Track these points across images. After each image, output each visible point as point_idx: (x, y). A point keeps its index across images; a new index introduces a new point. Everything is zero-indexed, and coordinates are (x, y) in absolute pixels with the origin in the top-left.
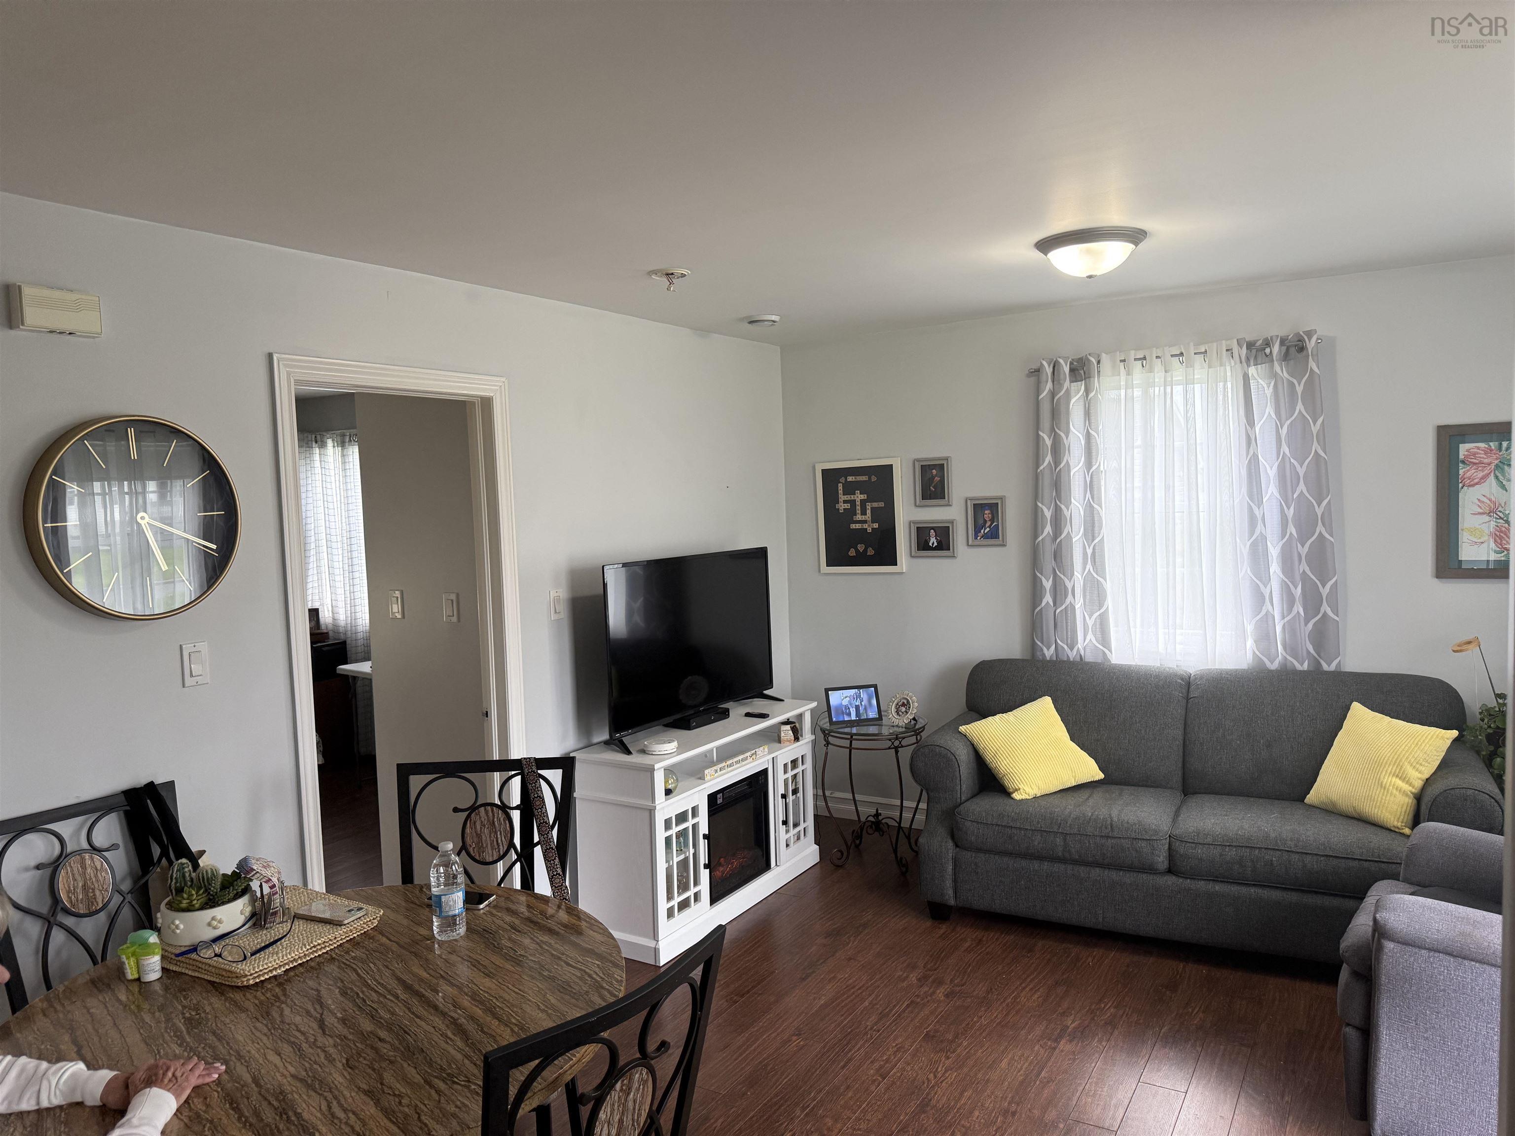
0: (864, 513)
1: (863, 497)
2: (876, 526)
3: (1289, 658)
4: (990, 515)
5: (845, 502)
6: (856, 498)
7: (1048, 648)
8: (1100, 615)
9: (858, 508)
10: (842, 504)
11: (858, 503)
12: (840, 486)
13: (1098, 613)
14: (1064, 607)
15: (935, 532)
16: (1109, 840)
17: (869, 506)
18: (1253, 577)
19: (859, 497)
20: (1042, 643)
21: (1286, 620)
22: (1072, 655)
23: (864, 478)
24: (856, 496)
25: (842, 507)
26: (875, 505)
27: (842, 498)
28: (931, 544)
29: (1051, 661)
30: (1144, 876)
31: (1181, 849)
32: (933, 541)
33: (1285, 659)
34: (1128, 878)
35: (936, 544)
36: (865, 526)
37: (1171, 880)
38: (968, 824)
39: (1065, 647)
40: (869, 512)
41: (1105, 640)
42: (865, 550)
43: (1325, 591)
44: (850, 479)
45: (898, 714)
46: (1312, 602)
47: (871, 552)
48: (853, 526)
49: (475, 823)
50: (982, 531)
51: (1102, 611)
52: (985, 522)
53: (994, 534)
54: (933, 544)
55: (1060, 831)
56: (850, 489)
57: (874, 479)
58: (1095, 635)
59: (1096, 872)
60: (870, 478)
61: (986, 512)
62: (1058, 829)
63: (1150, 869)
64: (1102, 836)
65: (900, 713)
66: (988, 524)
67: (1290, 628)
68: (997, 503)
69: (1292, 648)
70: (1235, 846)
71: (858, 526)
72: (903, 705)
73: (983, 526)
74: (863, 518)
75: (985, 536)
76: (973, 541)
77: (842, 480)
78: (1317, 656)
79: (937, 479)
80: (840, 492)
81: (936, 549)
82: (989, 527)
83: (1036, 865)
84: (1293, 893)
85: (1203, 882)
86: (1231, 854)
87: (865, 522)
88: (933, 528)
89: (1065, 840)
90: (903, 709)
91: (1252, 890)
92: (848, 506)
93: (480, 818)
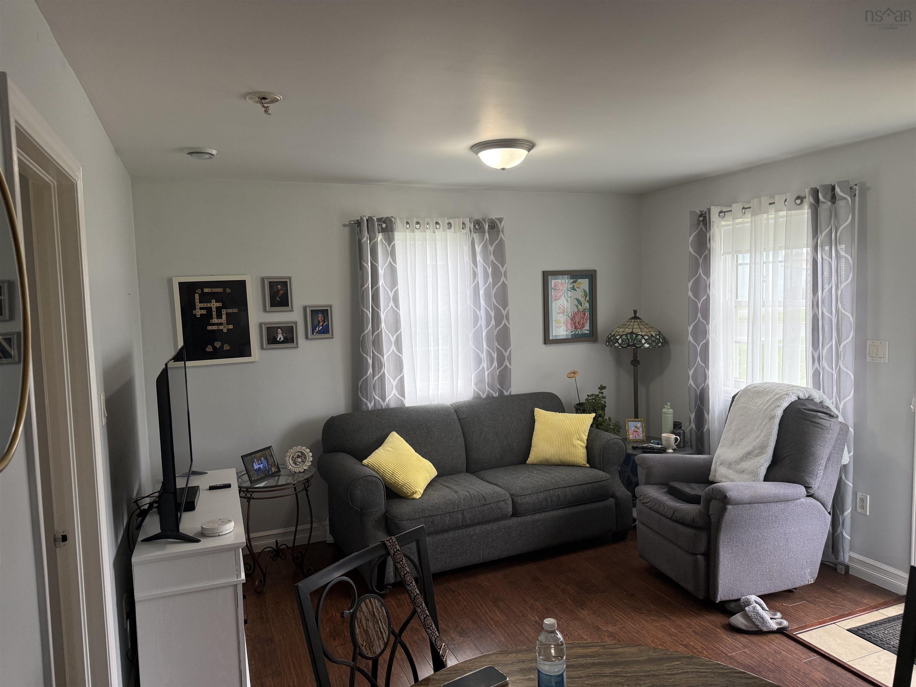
0: (219, 316)
1: (219, 305)
2: (231, 327)
3: (490, 391)
4: (322, 318)
5: (201, 309)
6: (212, 305)
7: (370, 403)
8: (401, 378)
9: (214, 313)
10: (199, 310)
11: (214, 310)
12: (197, 296)
13: (399, 377)
14: (380, 375)
15: (282, 330)
16: (486, 506)
17: (224, 312)
18: (475, 349)
19: (214, 305)
20: (367, 399)
21: (489, 371)
22: (384, 405)
23: (220, 290)
24: (212, 304)
25: (198, 313)
26: (230, 311)
27: (198, 305)
28: (278, 339)
29: (372, 411)
30: (502, 522)
31: (519, 500)
32: (280, 337)
33: (489, 391)
34: (494, 526)
35: (282, 339)
36: (221, 327)
37: (515, 520)
38: (404, 523)
39: (380, 400)
40: (224, 316)
41: (402, 393)
42: (222, 346)
43: (506, 354)
44: (206, 290)
45: (296, 464)
46: (501, 359)
47: (226, 347)
48: (210, 328)
49: (361, 620)
50: (317, 329)
51: (401, 375)
52: (319, 322)
53: (326, 330)
54: (280, 339)
55: (460, 509)
56: (205, 298)
57: (228, 290)
58: (397, 390)
59: (478, 528)
60: (225, 290)
61: (320, 315)
62: (458, 509)
63: (504, 517)
64: (482, 505)
65: (298, 463)
66: (321, 323)
67: (491, 375)
68: (328, 310)
69: (491, 386)
70: (542, 492)
71: (215, 328)
72: (299, 457)
73: (318, 325)
74: (219, 321)
75: (319, 332)
76: (311, 336)
77: (199, 291)
78: (501, 389)
79: (281, 292)
80: (196, 300)
81: (283, 342)
82: (322, 326)
83: (446, 536)
84: (567, 509)
85: (529, 516)
86: (542, 496)
87: (221, 324)
88: (279, 328)
89: (463, 514)
90: (300, 460)
91: (551, 513)
92: (204, 312)
93: (363, 613)
